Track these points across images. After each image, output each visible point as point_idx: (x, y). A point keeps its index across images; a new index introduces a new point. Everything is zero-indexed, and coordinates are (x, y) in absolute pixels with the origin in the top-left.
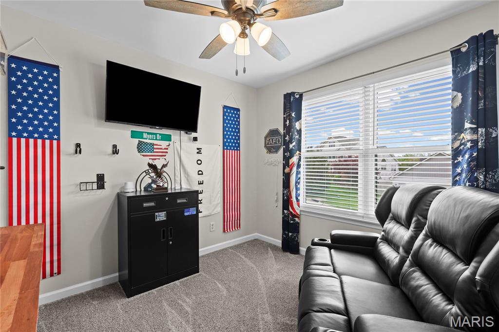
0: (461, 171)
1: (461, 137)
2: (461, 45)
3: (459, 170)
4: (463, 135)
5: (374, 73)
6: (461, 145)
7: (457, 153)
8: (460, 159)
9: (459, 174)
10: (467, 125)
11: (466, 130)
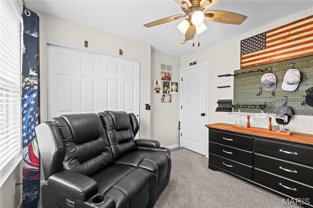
0: (28, 106)
1: (27, 80)
3: (25, 105)
6: (26, 86)
7: (24, 92)
8: (26, 97)
9: (26, 109)
10: (32, 73)
11: (32, 76)
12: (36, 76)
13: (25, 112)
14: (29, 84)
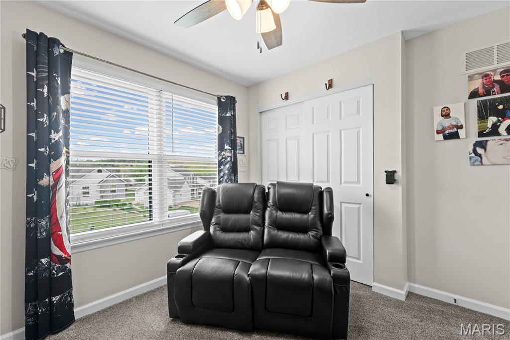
0: (223, 175)
1: (223, 154)
2: (222, 96)
3: (222, 174)
4: (223, 152)
5: (176, 84)
6: (222, 158)
7: (220, 163)
8: (222, 167)
9: (222, 177)
10: (227, 147)
11: (226, 150)
12: (229, 149)
13: (221, 180)
14: (224, 156)
